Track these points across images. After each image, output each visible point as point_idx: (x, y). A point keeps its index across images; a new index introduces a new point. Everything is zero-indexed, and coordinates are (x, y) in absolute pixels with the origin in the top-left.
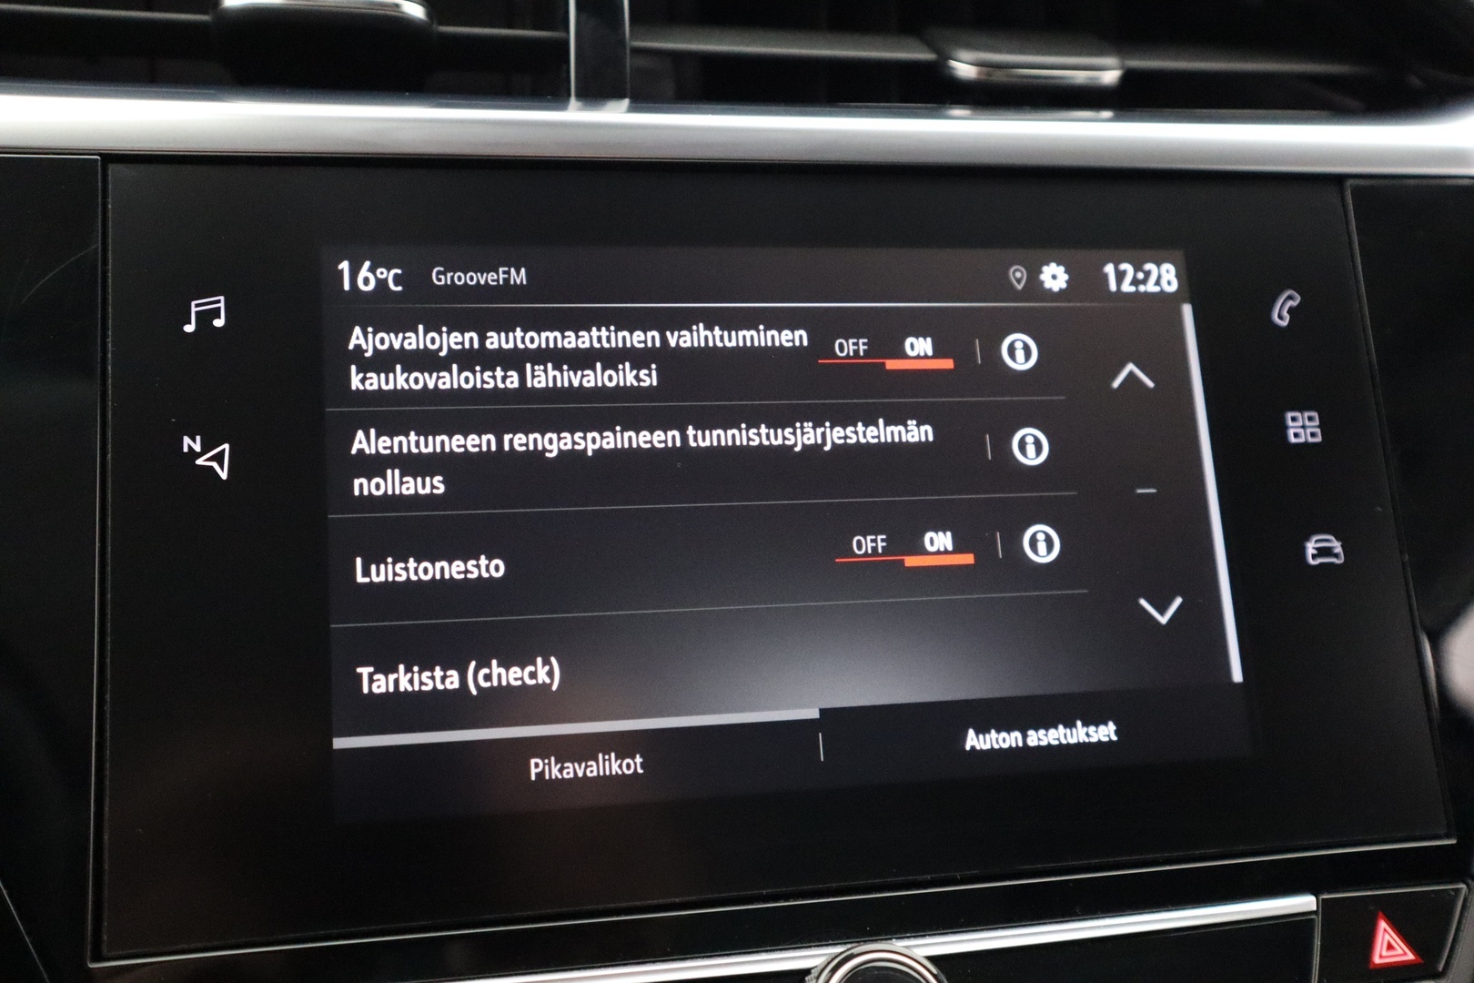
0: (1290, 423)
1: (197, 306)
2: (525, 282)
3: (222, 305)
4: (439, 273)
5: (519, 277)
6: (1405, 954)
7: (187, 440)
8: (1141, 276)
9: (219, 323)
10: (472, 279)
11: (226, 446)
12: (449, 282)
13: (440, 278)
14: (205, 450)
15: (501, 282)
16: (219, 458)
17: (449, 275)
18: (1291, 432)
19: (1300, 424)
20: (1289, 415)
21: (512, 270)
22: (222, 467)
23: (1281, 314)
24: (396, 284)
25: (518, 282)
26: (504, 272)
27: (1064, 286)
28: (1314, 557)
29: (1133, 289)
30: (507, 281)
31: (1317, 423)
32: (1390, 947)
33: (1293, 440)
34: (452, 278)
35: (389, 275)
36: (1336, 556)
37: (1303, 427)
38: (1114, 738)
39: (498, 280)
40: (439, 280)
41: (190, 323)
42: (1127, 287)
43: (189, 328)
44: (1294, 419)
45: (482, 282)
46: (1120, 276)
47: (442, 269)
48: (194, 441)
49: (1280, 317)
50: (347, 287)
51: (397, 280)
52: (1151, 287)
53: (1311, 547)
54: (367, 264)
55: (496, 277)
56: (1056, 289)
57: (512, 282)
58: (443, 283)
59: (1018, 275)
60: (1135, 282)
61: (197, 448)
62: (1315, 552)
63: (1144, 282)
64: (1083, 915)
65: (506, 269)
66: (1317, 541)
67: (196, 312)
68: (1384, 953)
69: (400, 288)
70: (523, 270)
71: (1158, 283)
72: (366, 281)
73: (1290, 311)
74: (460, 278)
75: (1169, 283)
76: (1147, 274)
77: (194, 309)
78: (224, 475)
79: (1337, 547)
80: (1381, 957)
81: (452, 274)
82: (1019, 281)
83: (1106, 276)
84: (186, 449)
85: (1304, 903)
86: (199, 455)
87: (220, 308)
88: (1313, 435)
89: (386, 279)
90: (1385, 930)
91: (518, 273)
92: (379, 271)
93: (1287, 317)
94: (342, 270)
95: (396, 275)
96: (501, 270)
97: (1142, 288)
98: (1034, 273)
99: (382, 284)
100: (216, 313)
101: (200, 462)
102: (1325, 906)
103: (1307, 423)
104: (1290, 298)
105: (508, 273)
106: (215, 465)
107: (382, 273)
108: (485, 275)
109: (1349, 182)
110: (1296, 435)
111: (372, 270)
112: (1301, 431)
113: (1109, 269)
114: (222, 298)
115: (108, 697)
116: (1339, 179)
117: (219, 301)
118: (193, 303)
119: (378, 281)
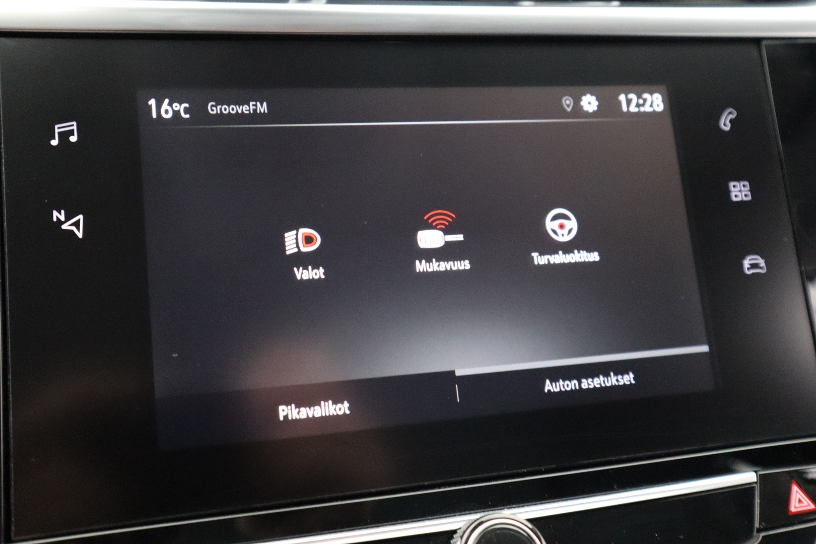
0: (732, 189)
1: (59, 128)
2: (266, 111)
3: (75, 128)
4: (212, 106)
5: (263, 108)
6: (809, 505)
7: (55, 214)
8: (641, 101)
9: (73, 139)
10: (233, 109)
11: (81, 217)
12: (219, 112)
13: (213, 109)
14: (67, 219)
15: (252, 112)
16: (76, 224)
17: (219, 107)
18: (733, 194)
19: (739, 189)
20: (732, 184)
21: (258, 104)
22: (78, 229)
23: (725, 122)
24: (186, 113)
25: (262, 111)
26: (253, 105)
27: (596, 108)
28: (748, 269)
29: (636, 110)
30: (255, 110)
31: (748, 188)
32: (800, 501)
33: (734, 199)
34: (221, 109)
35: (181, 107)
36: (761, 268)
38: (633, 382)
39: (249, 110)
40: (213, 110)
41: (54, 139)
42: (633, 109)
43: (54, 142)
44: (734, 186)
45: (240, 111)
46: (629, 102)
47: (214, 103)
48: (60, 213)
49: (725, 125)
50: (154, 115)
51: (186, 111)
52: (647, 109)
53: (747, 263)
54: (167, 101)
55: (248, 108)
56: (591, 111)
57: (258, 111)
58: (215, 112)
59: (567, 102)
60: (638, 105)
61: (62, 218)
62: (749, 266)
63: (643, 105)
64: (618, 489)
65: (254, 103)
66: (750, 260)
67: (60, 133)
68: (797, 505)
69: (188, 116)
70: (265, 104)
71: (651, 106)
72: (167, 112)
73: (731, 121)
74: (225, 109)
75: (658, 106)
76: (645, 100)
77: (57, 131)
78: (80, 235)
79: (762, 262)
80: (795, 507)
81: (220, 106)
82: (568, 106)
83: (620, 103)
84: (55, 219)
85: (747, 477)
86: (63, 223)
87: (73, 130)
88: (746, 196)
89: (179, 111)
90: (797, 492)
91: (262, 105)
92: (175, 105)
93: (729, 125)
94: (151, 105)
95: (185, 108)
96: (251, 103)
97: (642, 109)
98: (577, 101)
99: (176, 113)
100: (71, 133)
101: (65, 227)
102: (762, 478)
103: (743, 188)
104: (730, 113)
105: (256, 105)
106: (74, 228)
107: (176, 106)
108: (241, 107)
109: (764, 43)
110: (736, 196)
111: (170, 104)
112: (739, 194)
113: (622, 97)
114: (75, 123)
115: (10, 377)
116: (757, 41)
117: (73, 125)
118: (56, 127)
119: (174, 111)
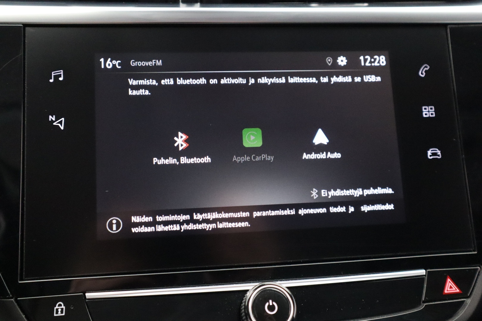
0: (424, 110)
1: (54, 73)
2: (161, 65)
3: (62, 73)
4: (133, 62)
5: (159, 63)
6: (456, 290)
7: (50, 117)
8: (373, 60)
9: (61, 79)
10: (144, 64)
11: (63, 119)
12: (136, 65)
13: (133, 63)
14: (56, 120)
15: (153, 65)
16: (61, 123)
17: (136, 63)
18: (424, 113)
19: (427, 110)
20: (424, 107)
21: (157, 61)
22: (61, 125)
25: (159, 65)
26: (154, 62)
27: (345, 64)
28: (430, 156)
29: (370, 65)
30: (155, 64)
31: (433, 110)
32: (451, 287)
33: (425, 116)
34: (137, 63)
35: (116, 63)
36: (439, 156)
37: (429, 111)
40: (133, 64)
41: (52, 79)
42: (368, 64)
43: (51, 81)
44: (425, 109)
45: (147, 65)
46: (365, 60)
47: (134, 61)
48: (53, 117)
49: (422, 74)
50: (103, 67)
51: (119, 64)
52: (376, 64)
53: (429, 153)
54: (109, 59)
55: (151, 63)
56: (342, 65)
57: (157, 65)
58: (134, 65)
59: (329, 60)
60: (371, 62)
61: (54, 119)
62: (431, 154)
63: (374, 62)
64: (343, 274)
65: (155, 60)
66: (432, 151)
67: (54, 76)
68: (449, 289)
69: (120, 67)
70: (161, 61)
71: (379, 62)
72: (109, 65)
73: (426, 71)
74: (140, 64)
75: (383, 62)
76: (375, 59)
77: (53, 75)
78: (62, 128)
79: (439, 152)
80: (447, 290)
81: (137, 62)
82: (329, 62)
83: (360, 60)
84: (50, 120)
85: (421, 272)
86: (54, 122)
87: (61, 74)
88: (432, 114)
89: (115, 64)
90: (449, 282)
91: (159, 61)
92: (113, 61)
93: (424, 74)
94: (101, 62)
95: (119, 63)
96: (153, 61)
97: (373, 64)
98: (335, 60)
99: (114, 66)
100: (60, 76)
101: (54, 124)
102: (429, 274)
103: (430, 110)
104: (426, 67)
105: (156, 62)
106: (59, 125)
107: (114, 62)
108: (148, 62)
109: (449, 26)
110: (426, 114)
111: (111, 61)
112: (427, 113)
113: (362, 58)
114: (62, 71)
115: (25, 199)
116: (445, 25)
117: (61, 72)
118: (53, 73)
